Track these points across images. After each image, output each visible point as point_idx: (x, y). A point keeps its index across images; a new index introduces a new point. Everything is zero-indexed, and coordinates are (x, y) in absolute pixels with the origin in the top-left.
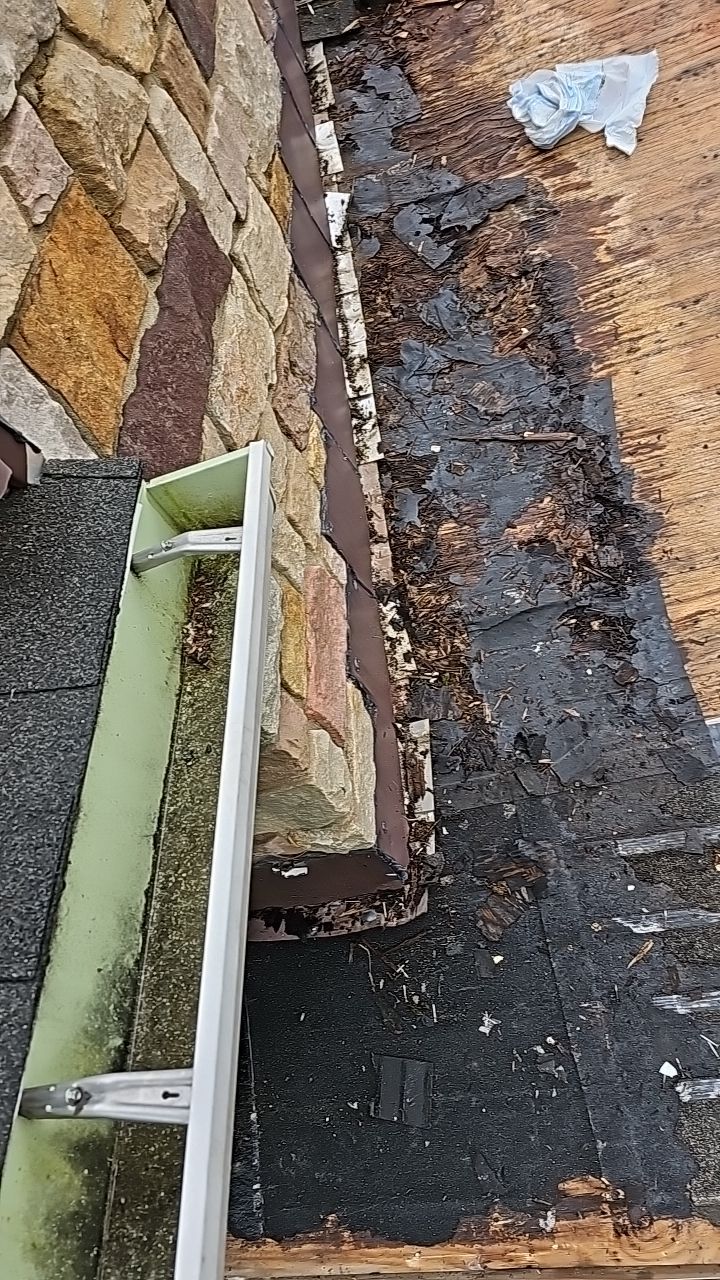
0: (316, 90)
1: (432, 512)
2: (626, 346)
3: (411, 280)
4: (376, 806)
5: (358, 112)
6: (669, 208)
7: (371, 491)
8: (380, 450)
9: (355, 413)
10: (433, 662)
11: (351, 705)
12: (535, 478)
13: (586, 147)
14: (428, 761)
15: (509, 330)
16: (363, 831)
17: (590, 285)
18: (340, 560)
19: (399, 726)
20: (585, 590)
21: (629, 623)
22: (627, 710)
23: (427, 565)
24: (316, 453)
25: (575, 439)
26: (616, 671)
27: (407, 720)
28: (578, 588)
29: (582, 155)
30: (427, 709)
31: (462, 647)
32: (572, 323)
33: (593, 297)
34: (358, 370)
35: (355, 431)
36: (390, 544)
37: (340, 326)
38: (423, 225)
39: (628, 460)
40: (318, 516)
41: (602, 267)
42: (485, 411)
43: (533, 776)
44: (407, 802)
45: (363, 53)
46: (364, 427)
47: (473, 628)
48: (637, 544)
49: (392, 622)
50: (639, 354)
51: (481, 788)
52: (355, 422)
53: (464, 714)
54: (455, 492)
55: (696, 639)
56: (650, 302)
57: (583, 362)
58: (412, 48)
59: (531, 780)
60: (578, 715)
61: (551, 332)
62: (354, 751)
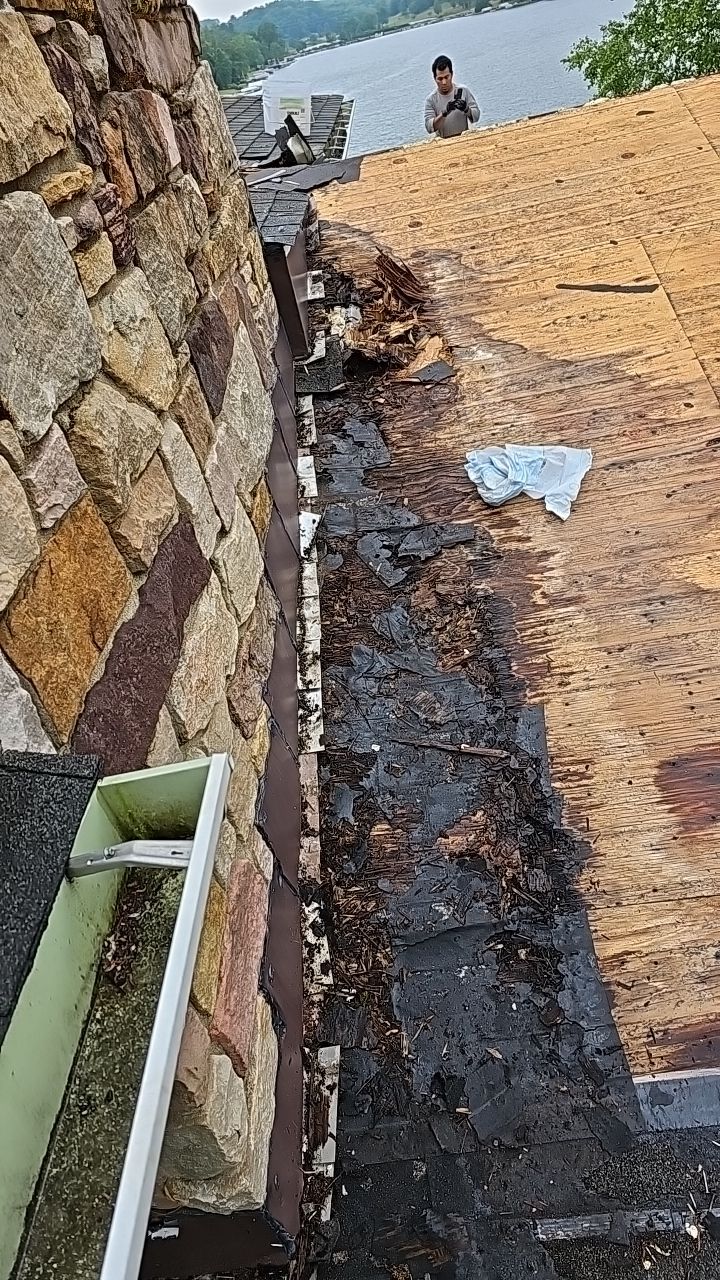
0: (302, 430)
1: (367, 811)
2: (558, 679)
3: (368, 594)
4: (270, 1154)
5: (337, 452)
6: (597, 568)
7: (308, 782)
8: (321, 742)
9: (303, 704)
10: (352, 976)
11: (259, 1024)
12: (469, 790)
13: (528, 510)
14: (334, 1098)
15: (452, 649)
16: (255, 1187)
17: (526, 622)
18: (268, 854)
19: (307, 1050)
20: (514, 913)
21: (556, 955)
22: (553, 1056)
23: (356, 866)
24: (260, 742)
25: (507, 757)
26: (542, 1010)
27: (317, 1044)
28: (507, 911)
29: (524, 515)
30: (340, 1033)
31: (384, 962)
32: (509, 652)
33: (529, 632)
34: (310, 665)
35: (299, 721)
36: (321, 839)
37: (298, 624)
38: (383, 550)
39: (557, 785)
40: (253, 806)
41: (537, 608)
42: (426, 719)
43: (449, 1128)
44: (304, 1149)
45: (346, 409)
46: (309, 719)
47: (398, 942)
48: (565, 871)
49: (313, 925)
50: (568, 688)
51: (390, 1138)
52: (301, 712)
53: (379, 1042)
54: (392, 794)
55: (622, 981)
56: (580, 643)
57: (519, 687)
58: (387, 411)
59: (445, 1134)
60: (500, 1057)
61: (490, 657)
62: (255, 1082)
